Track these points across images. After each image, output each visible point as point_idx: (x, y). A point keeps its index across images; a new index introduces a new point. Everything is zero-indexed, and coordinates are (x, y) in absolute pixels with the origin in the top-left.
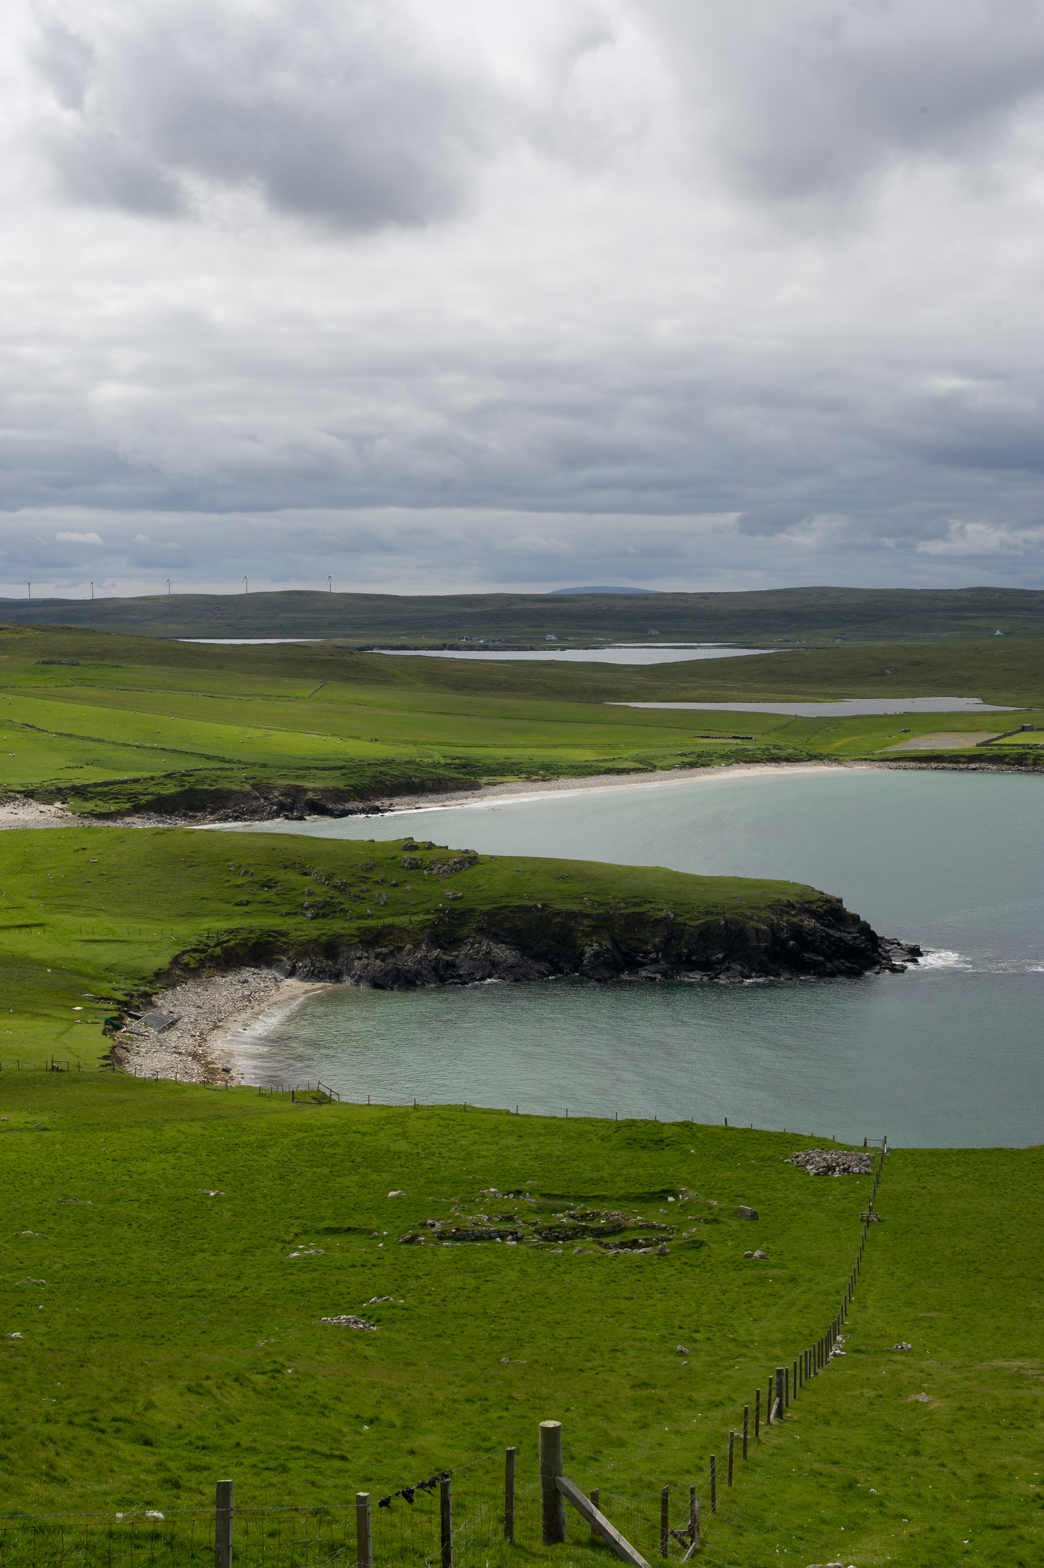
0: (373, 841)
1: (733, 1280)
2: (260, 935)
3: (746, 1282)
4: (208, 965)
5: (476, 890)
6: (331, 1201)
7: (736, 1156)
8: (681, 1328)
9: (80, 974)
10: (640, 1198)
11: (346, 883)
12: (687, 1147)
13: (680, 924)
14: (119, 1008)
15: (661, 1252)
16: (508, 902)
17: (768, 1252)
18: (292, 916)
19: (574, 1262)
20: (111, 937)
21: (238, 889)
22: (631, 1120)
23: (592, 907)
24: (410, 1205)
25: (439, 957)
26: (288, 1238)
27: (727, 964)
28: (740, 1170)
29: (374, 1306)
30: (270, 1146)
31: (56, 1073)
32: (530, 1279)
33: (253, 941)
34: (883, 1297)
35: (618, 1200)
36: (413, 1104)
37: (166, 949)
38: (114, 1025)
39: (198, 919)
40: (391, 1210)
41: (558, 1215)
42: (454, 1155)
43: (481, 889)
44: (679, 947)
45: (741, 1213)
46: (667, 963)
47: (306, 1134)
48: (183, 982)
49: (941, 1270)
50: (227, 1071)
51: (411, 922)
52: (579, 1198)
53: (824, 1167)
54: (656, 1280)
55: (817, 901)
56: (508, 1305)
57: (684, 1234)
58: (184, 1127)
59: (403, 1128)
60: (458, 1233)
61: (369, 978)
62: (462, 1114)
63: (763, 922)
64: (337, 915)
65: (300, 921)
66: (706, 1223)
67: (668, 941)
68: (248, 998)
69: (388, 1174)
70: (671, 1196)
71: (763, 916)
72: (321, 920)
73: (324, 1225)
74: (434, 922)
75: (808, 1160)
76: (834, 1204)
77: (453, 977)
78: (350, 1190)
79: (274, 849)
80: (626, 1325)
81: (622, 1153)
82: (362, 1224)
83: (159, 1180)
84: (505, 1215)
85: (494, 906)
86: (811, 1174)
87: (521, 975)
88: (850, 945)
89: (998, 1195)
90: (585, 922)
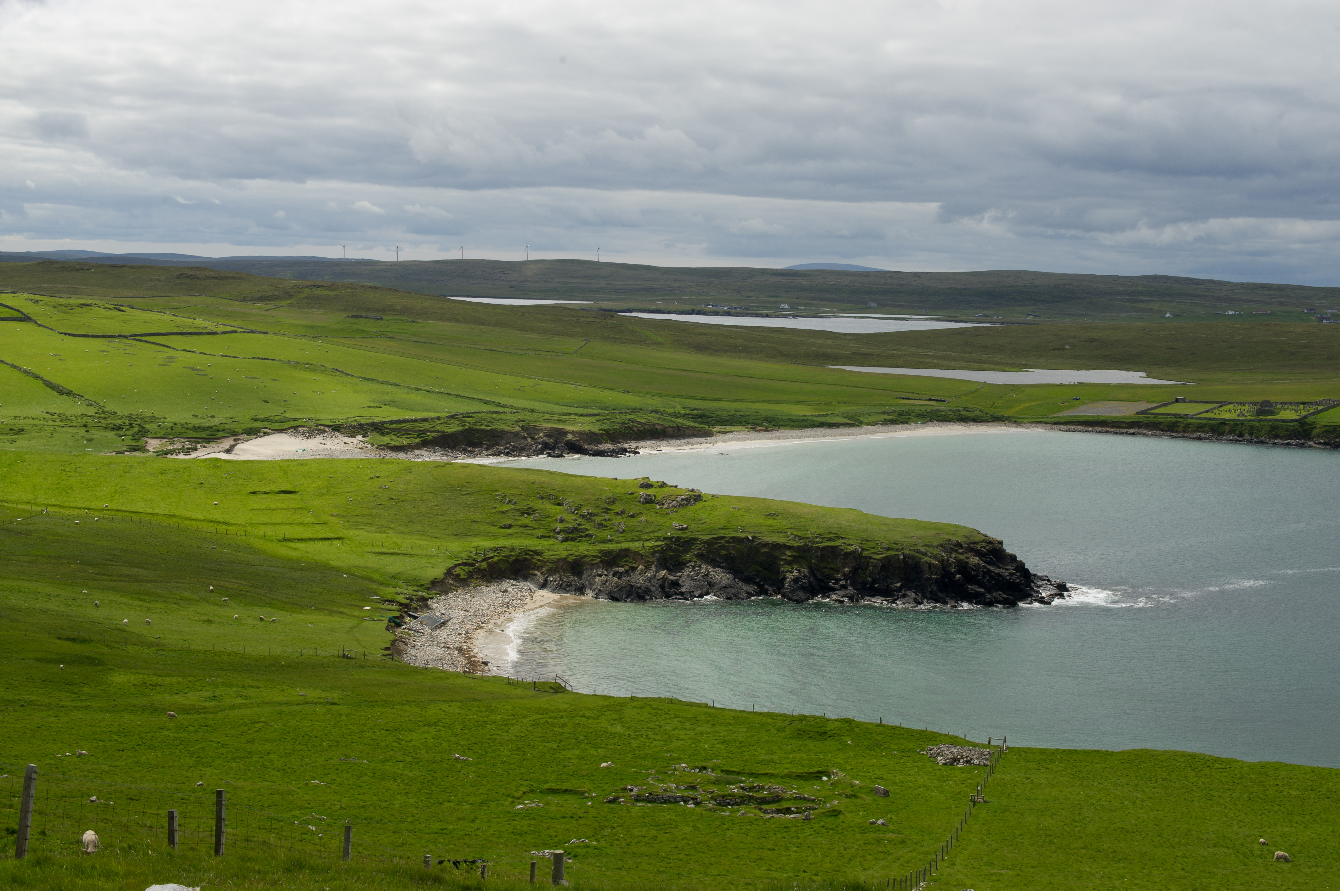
0: (616, 479)
1: (858, 840)
2: (519, 553)
3: (866, 842)
4: (475, 576)
5: (699, 522)
6: (555, 768)
7: (882, 747)
8: (804, 872)
9: (370, 580)
10: (800, 777)
11: (592, 513)
12: (845, 739)
13: (866, 557)
14: (401, 609)
15: (806, 817)
16: (724, 533)
17: (891, 821)
18: (547, 539)
19: (736, 822)
20: (397, 551)
21: (503, 515)
22: (803, 715)
23: (794, 540)
24: (617, 774)
25: (665, 577)
26: (517, 795)
27: (903, 592)
28: (884, 758)
29: (573, 845)
30: (513, 724)
31: (346, 660)
32: (699, 832)
33: (514, 558)
34: (970, 858)
35: (782, 777)
36: (630, 696)
37: (441, 562)
38: (396, 623)
39: (469, 539)
40: (601, 777)
41: (731, 786)
42: (658, 737)
43: (703, 522)
44: (865, 576)
45: (876, 791)
46: (854, 589)
47: (542, 716)
48: (454, 590)
49: (1022, 841)
50: (486, 663)
51: (644, 547)
52: (752, 774)
53: (951, 758)
54: (798, 838)
55: (982, 542)
56: (677, 850)
57: (828, 805)
58: (445, 706)
59: (620, 715)
60: (650, 797)
61: (607, 592)
62: (669, 705)
63: (935, 558)
64: (584, 539)
65: (553, 543)
66: (847, 798)
67: (855, 570)
68: (507, 605)
69: (603, 750)
70: (825, 776)
71: (935, 553)
72: (569, 543)
73: (547, 786)
74: (663, 548)
75: (939, 752)
76: (953, 787)
77: (676, 594)
78: (571, 761)
79: (534, 483)
80: (764, 868)
81: (793, 741)
82: (576, 787)
83: (422, 747)
84: (689, 785)
85: (713, 536)
86: (940, 764)
87: (733, 594)
88: (1006, 580)
89: (1086, 786)
90: (788, 553)
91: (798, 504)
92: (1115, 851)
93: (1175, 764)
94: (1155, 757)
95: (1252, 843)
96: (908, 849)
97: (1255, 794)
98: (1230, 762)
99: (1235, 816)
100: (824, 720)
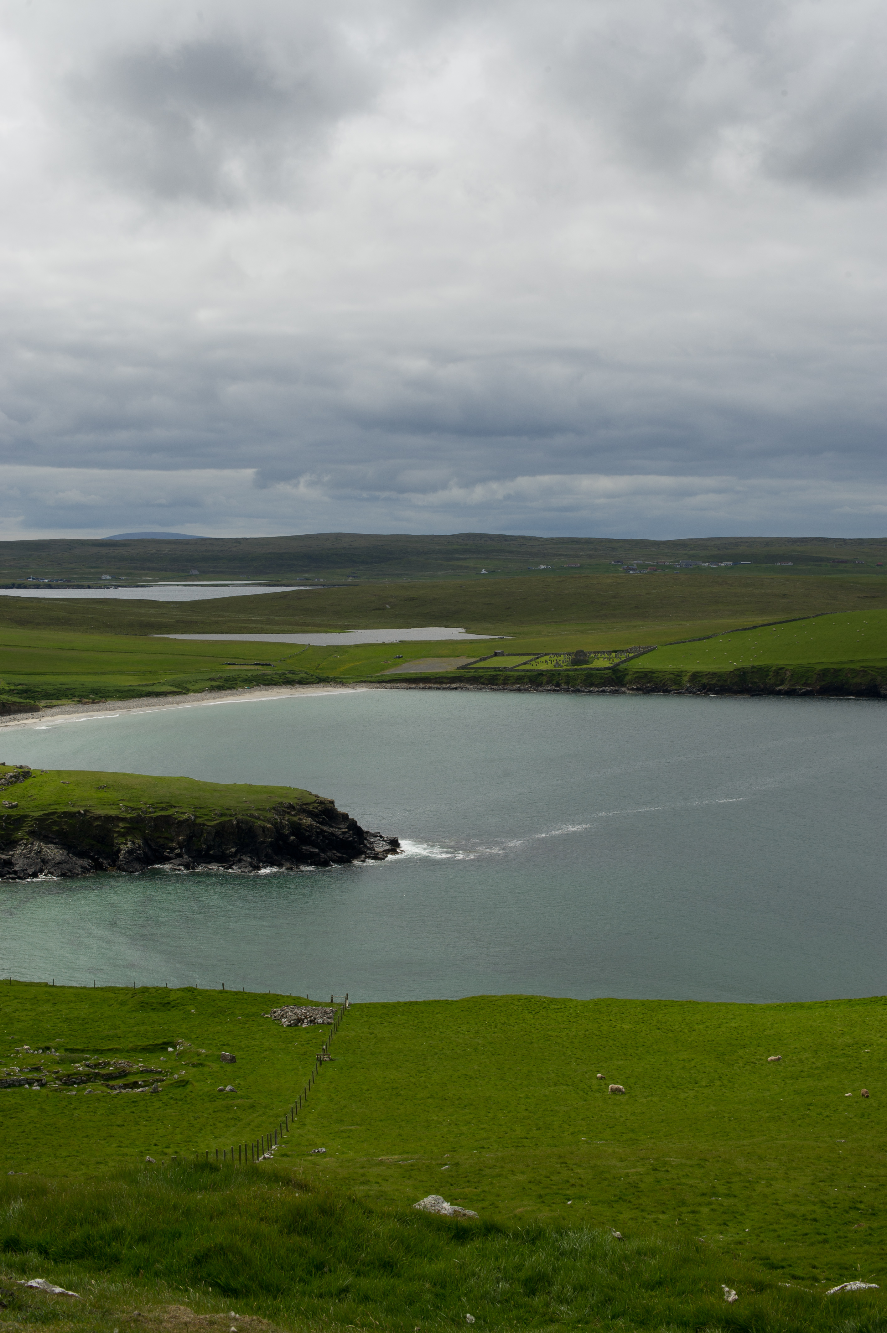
1: (207, 1109)
3: (216, 1110)
5: (29, 799)
7: (226, 1014)
8: (156, 1145)
10: (145, 1049)
12: (188, 1008)
13: (200, 824)
15: (154, 1090)
16: (55, 809)
17: (239, 1087)
19: (83, 1101)
22: (145, 987)
23: (126, 811)
27: (239, 857)
28: (228, 1025)
32: (46, 1114)
34: (319, 1117)
35: (127, 1051)
41: (76, 1065)
43: (33, 798)
44: (199, 843)
45: (223, 1058)
46: (190, 857)
49: (369, 1095)
52: (96, 1051)
53: (295, 1020)
55: (313, 803)
56: (25, 1133)
57: (175, 1076)
62: (8, 987)
63: (268, 821)
66: (194, 1067)
67: (189, 839)
70: (171, 1047)
71: (268, 816)
75: (283, 1014)
76: (299, 1048)
77: (9, 873)
80: (114, 1146)
81: (136, 1014)
84: (33, 1067)
85: (44, 812)
86: (285, 1026)
87: (67, 870)
88: (340, 839)
89: (429, 1037)
90: (121, 825)
91: (128, 775)
92: (460, 1098)
93: (512, 1008)
94: (493, 1003)
95: (591, 1078)
96: (258, 1114)
97: (590, 1031)
98: (565, 1001)
99: (573, 1054)
100: (167, 991)
